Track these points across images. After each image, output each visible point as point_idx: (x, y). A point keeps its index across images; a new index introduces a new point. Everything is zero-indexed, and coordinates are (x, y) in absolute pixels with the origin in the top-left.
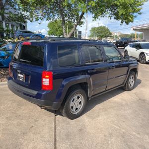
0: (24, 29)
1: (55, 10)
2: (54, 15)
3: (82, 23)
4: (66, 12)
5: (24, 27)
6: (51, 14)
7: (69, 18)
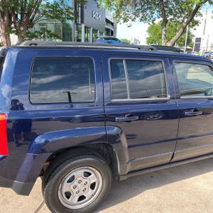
0: (112, 35)
1: (155, 4)
2: (152, 13)
3: (197, 23)
4: (170, 6)
5: (112, 32)
6: (148, 12)
7: (175, 16)
